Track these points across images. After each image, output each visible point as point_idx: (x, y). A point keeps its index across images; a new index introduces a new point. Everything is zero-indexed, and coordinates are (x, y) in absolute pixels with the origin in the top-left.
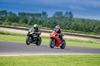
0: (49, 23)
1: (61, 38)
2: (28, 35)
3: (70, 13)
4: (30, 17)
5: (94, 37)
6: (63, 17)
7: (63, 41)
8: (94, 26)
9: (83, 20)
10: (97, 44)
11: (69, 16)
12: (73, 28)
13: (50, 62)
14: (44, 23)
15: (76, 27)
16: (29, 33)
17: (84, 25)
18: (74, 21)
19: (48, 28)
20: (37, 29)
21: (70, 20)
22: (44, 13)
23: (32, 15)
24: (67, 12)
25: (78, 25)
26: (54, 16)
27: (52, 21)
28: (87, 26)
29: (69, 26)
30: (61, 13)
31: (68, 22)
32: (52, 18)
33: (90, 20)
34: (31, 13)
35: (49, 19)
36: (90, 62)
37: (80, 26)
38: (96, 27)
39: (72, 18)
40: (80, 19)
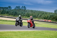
0: (12, 13)
1: (33, 23)
2: (16, 21)
3: (24, 7)
4: (2, 9)
5: (38, 21)
6: (20, 9)
7: (34, 24)
8: (38, 14)
9: (32, 11)
10: (40, 24)
11: (23, 9)
12: (26, 16)
13: (13, 35)
14: (9, 13)
15: (28, 15)
16: (17, 20)
17: (32, 13)
18: (26, 11)
19: (12, 16)
20: (21, 18)
21: (25, 11)
22: (10, 7)
23: (3, 8)
24: (23, 6)
25: (29, 14)
26: (15, 8)
27: (14, 11)
28: (34, 14)
29: (24, 14)
30: (19, 7)
31: (23, 12)
32: (14, 10)
33: (36, 11)
34: (2, 7)
35: (13, 10)
36: (35, 35)
37: (30, 14)
38: (39, 15)
39: (25, 9)
40: (30, 10)
